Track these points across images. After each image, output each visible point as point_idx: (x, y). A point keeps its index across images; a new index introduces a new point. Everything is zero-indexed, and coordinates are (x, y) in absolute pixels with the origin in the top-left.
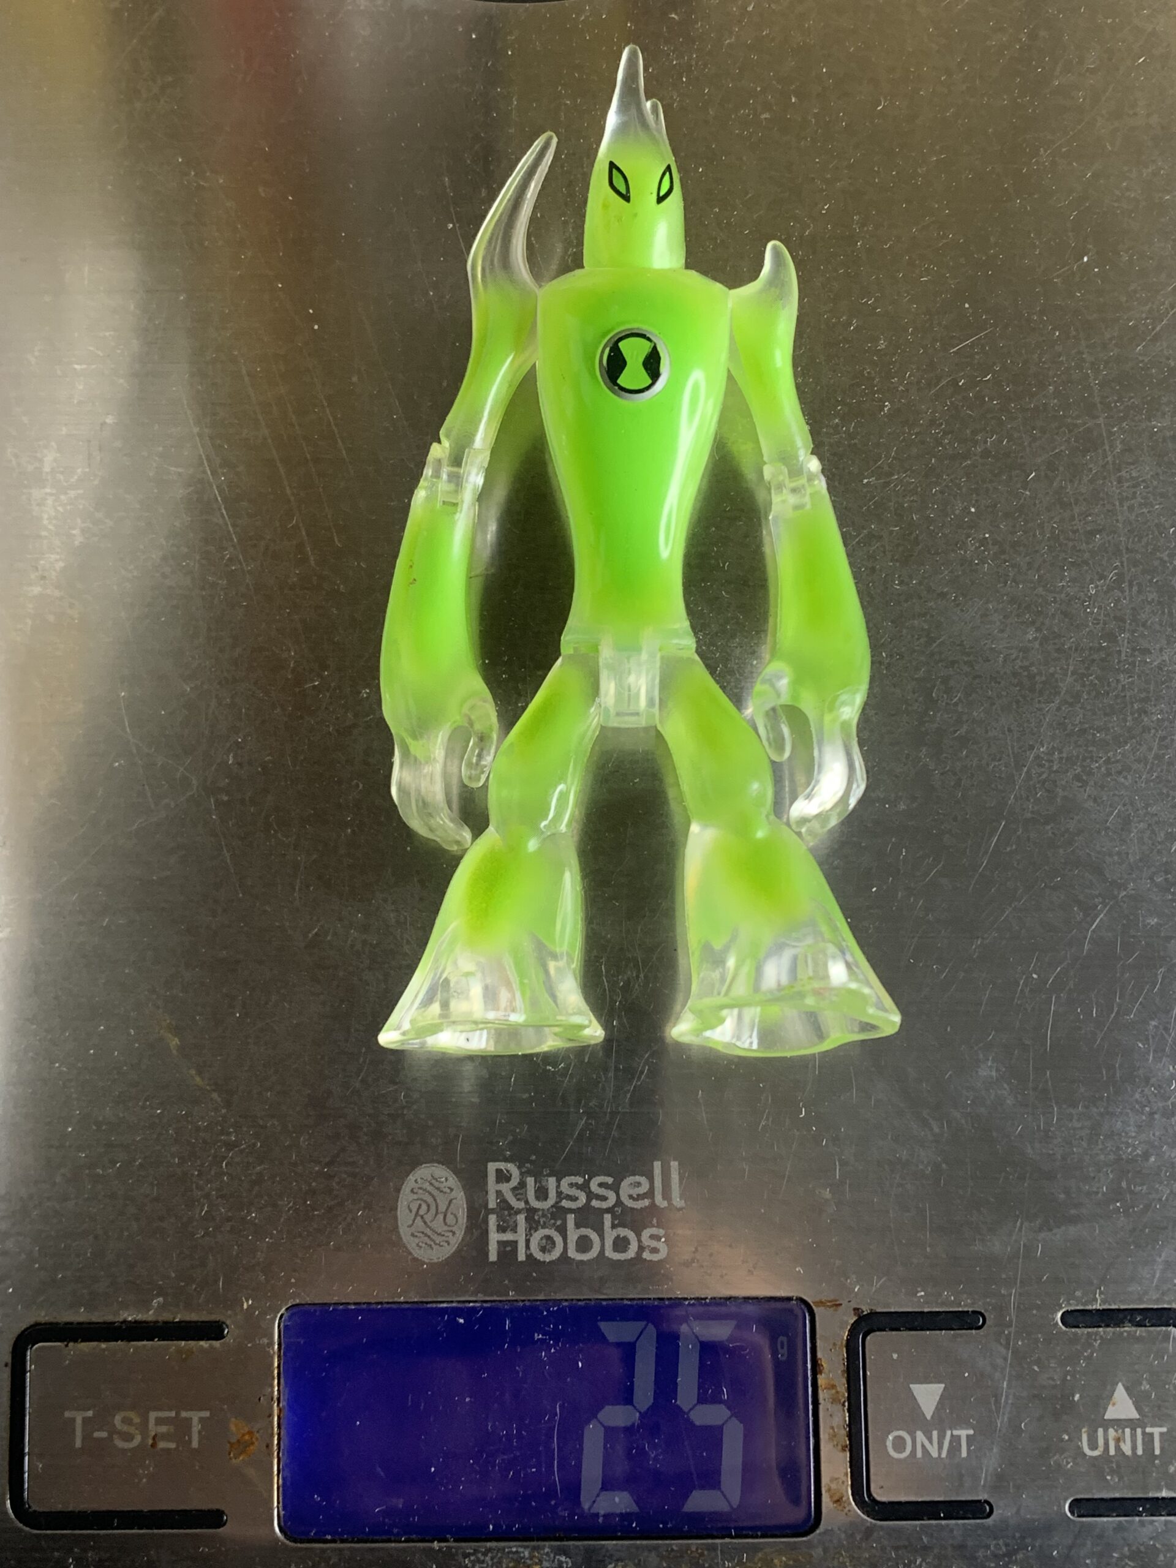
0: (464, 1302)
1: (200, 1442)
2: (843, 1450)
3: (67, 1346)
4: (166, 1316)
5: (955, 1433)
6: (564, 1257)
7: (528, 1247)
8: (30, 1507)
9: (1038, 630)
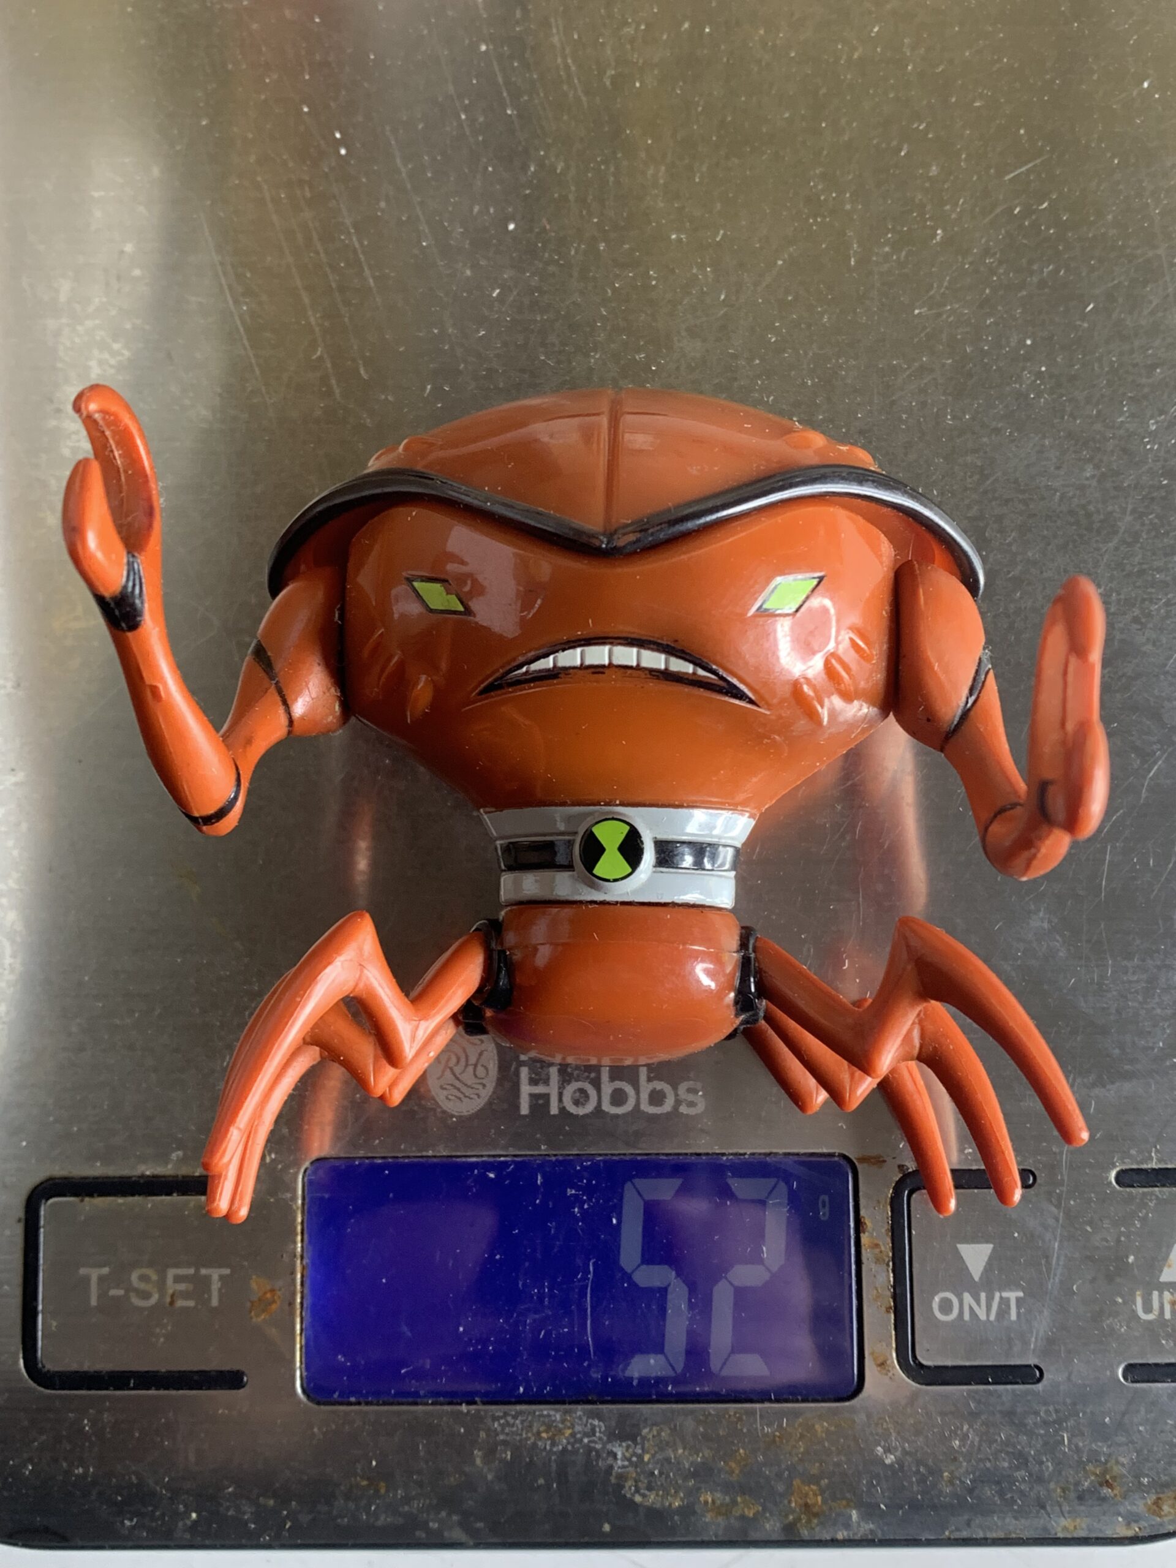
0: (494, 1156)
1: (220, 1300)
2: (888, 1311)
3: (82, 1201)
4: (184, 1171)
5: (1005, 1294)
6: (598, 1111)
7: (560, 1100)
8: (44, 1367)
9: (1097, 467)
